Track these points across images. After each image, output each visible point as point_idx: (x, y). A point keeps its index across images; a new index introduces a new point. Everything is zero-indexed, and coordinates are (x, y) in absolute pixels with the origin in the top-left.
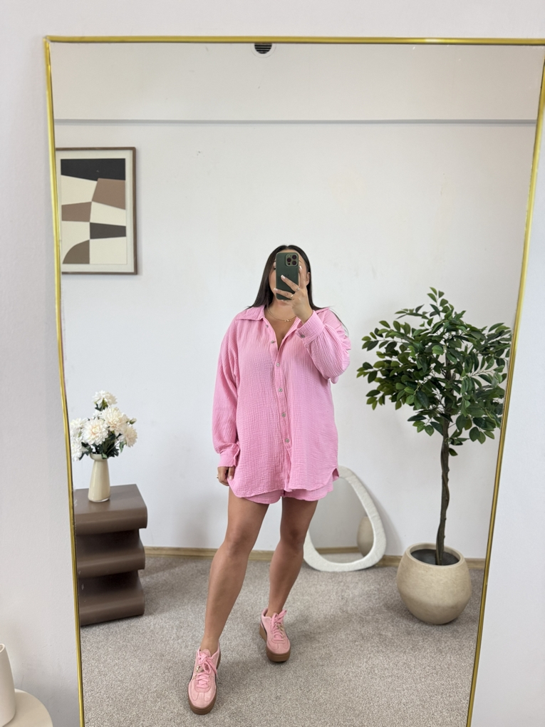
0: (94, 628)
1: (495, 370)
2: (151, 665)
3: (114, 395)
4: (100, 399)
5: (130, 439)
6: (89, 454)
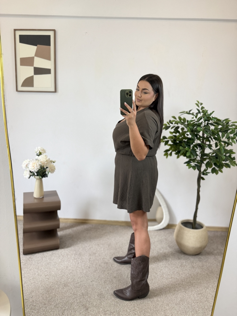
0: (36, 254)
2: (62, 271)
3: (45, 149)
4: (38, 151)
5: (52, 170)
6: (33, 176)
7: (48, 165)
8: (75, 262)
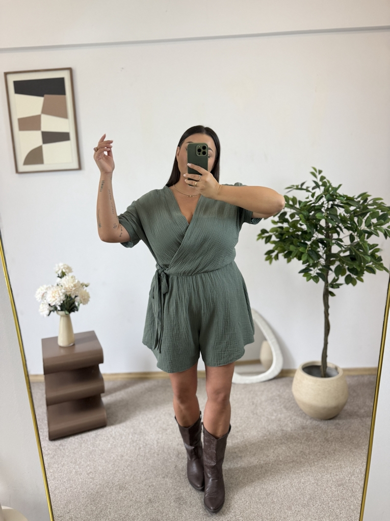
0: (71, 438)
3: (70, 266)
4: (59, 269)
5: (84, 299)
6: (55, 312)
7: (77, 293)
8: (133, 446)
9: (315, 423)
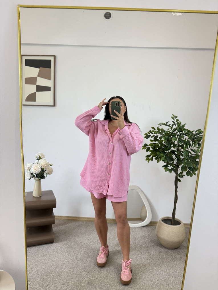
0: (34, 247)
1: (197, 148)
3: (44, 154)
4: (38, 156)
5: (50, 172)
6: (33, 178)
7: (47, 168)
8: (67, 254)
9: (166, 250)
